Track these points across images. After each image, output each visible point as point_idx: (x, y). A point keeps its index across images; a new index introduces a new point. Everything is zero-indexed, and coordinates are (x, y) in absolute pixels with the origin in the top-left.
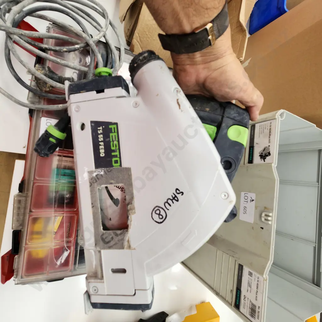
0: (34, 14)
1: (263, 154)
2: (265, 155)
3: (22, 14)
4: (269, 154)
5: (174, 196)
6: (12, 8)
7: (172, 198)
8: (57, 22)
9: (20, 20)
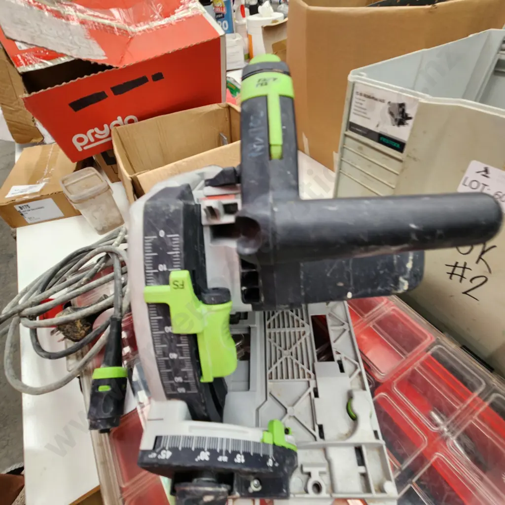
1: (399, 117)
2: (401, 115)
4: (402, 106)
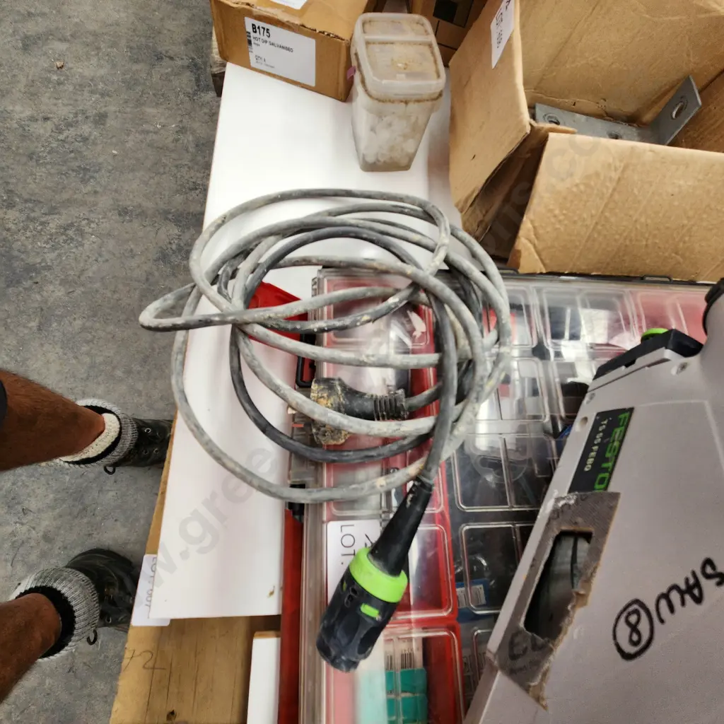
0: (282, 262)
3: (259, 271)
5: (692, 581)
6: (240, 266)
7: (683, 587)
8: (334, 262)
9: (256, 284)
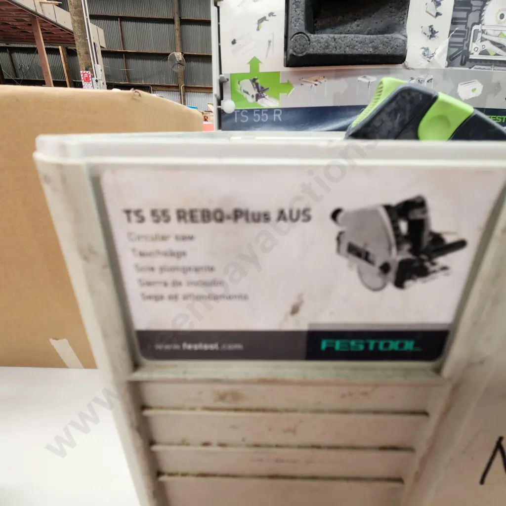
1: (396, 257)
